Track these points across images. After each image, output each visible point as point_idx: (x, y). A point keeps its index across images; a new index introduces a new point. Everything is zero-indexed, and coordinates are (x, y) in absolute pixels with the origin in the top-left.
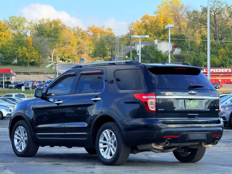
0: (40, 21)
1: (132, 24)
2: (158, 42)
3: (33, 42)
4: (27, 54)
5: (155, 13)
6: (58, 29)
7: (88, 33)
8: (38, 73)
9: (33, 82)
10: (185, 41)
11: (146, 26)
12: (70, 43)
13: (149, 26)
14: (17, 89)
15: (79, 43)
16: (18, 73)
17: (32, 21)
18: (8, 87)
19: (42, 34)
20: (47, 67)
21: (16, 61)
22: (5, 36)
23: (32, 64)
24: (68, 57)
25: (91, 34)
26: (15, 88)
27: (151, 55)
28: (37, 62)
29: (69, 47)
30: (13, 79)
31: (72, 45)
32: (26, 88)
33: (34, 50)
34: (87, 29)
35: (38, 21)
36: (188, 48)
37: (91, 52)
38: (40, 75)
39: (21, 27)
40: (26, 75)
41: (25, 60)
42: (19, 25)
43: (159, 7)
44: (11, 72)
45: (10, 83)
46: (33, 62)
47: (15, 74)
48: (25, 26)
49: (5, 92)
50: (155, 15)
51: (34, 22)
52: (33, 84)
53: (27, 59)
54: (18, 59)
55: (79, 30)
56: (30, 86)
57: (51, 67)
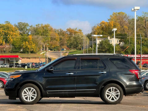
0: (37, 26)
1: (94, 27)
2: (110, 38)
3: (32, 39)
4: (29, 46)
5: (109, 20)
6: (48, 31)
7: (67, 33)
8: (35, 58)
9: (32, 63)
10: (127, 38)
11: (103, 29)
12: (55, 39)
13: (104, 28)
14: (22, 68)
15: (61, 39)
16: (23, 58)
17: (32, 25)
18: (17, 67)
19: (38, 34)
20: (41, 54)
21: (22, 50)
22: (15, 35)
23: (32, 52)
24: (54, 48)
25: (69, 33)
26: (21, 67)
27: (105, 47)
28: (35, 51)
29: (55, 41)
30: (20, 62)
31: (57, 41)
32: (28, 67)
33: (33, 44)
34: (66, 30)
35: (35, 26)
36: (129, 41)
37: (68, 44)
38: (36, 59)
39: (25, 29)
40: (28, 59)
41: (28, 50)
42: (24, 28)
43: (111, 16)
44: (19, 57)
45: (18, 64)
46: (32, 51)
47: (21, 58)
48: (28, 28)
49: (15, 70)
50: (108, 22)
51: (33, 26)
52: (32, 65)
53: (28, 49)
54: (23, 49)
55: (61, 31)
56: (30, 66)
57: (44, 54)
